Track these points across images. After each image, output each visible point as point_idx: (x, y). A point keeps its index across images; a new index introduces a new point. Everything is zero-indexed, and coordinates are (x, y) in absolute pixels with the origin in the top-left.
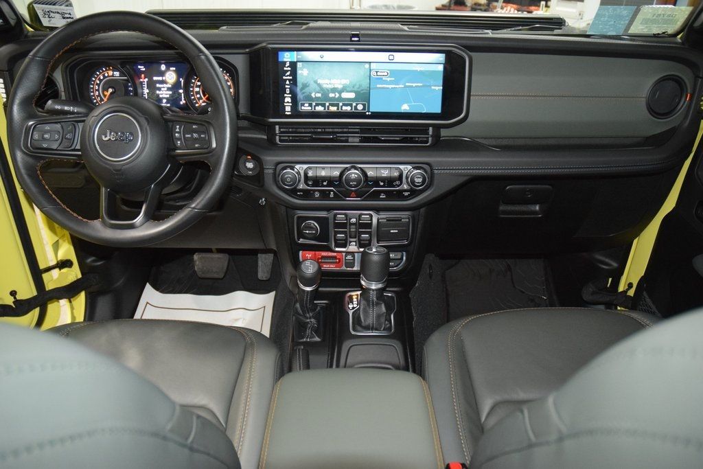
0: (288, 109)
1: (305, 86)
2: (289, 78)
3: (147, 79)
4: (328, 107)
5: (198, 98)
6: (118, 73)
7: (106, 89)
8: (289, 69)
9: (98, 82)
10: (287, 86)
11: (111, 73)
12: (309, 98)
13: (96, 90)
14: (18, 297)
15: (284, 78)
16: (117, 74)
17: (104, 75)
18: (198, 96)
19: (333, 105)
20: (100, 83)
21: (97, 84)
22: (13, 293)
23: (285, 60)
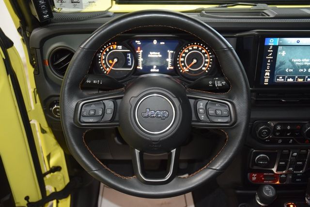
0: (266, 80)
1: (282, 63)
2: (270, 58)
3: (142, 51)
4: (297, 79)
5: (182, 66)
7: (111, 59)
8: (272, 51)
9: (105, 53)
10: (268, 64)
11: (115, 47)
12: (283, 73)
13: (103, 60)
14: (30, 200)
15: (267, 58)
16: (120, 47)
17: (110, 49)
18: (183, 64)
19: (300, 78)
20: (107, 54)
21: (104, 55)
22: (27, 198)
23: (270, 44)
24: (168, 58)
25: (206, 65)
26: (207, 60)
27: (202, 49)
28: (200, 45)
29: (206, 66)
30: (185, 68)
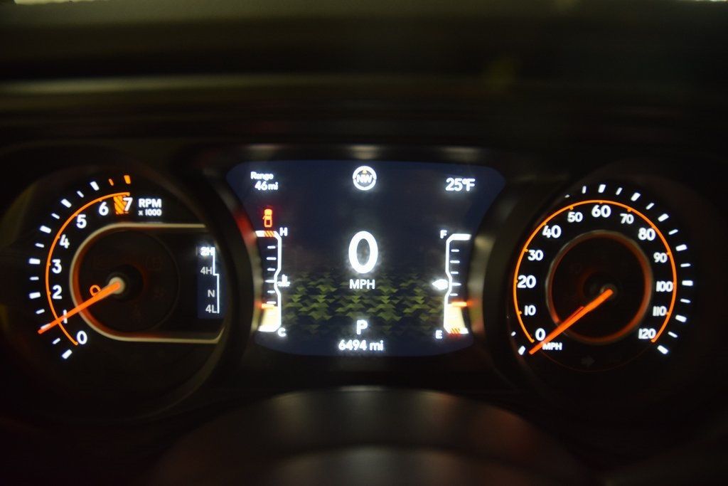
3: (284, 231)
5: (527, 319)
6: (158, 203)
7: (92, 273)
9: (65, 243)
11: (124, 203)
13: (55, 279)
16: (152, 206)
17: (92, 214)
18: (531, 310)
20: (73, 247)
21: (60, 252)
24: (442, 274)
25: (658, 311)
26: (663, 286)
27: (639, 223)
28: (625, 198)
29: (661, 319)
30: (540, 333)
